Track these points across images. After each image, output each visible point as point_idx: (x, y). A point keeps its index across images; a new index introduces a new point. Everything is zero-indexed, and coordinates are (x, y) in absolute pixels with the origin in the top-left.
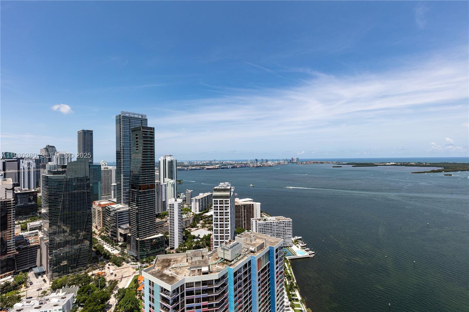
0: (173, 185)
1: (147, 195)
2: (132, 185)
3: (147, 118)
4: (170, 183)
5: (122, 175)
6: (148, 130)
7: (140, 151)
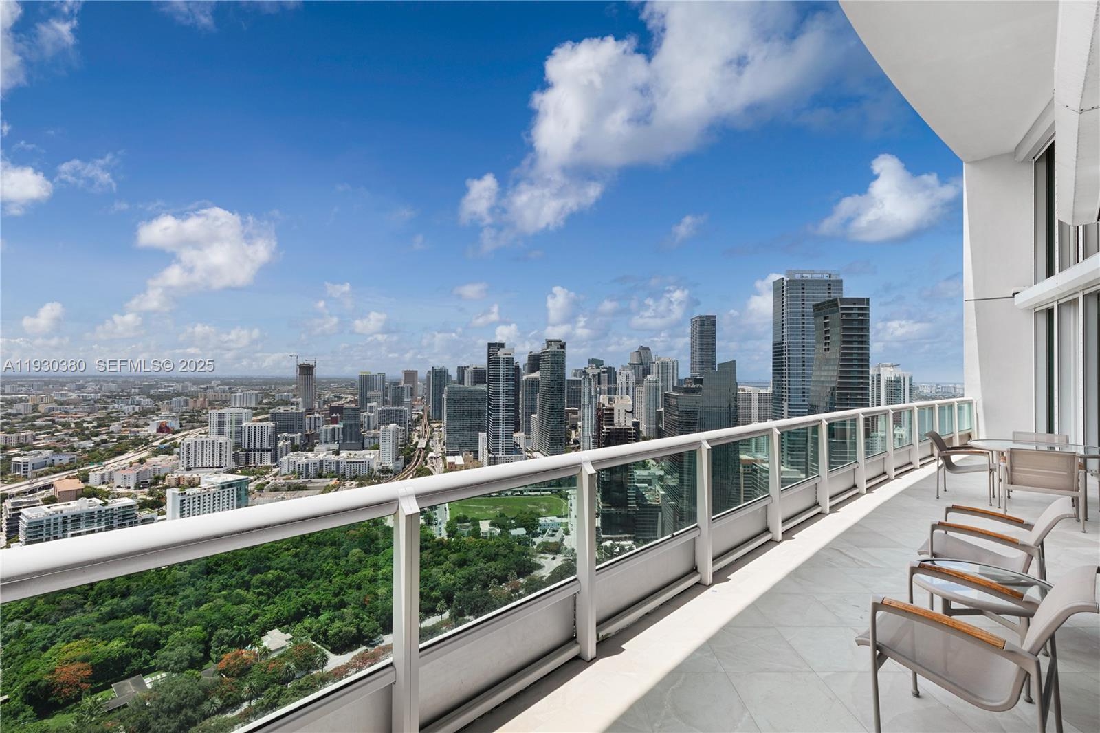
3: (842, 277)
5: (786, 405)
6: (855, 304)
7: (835, 352)
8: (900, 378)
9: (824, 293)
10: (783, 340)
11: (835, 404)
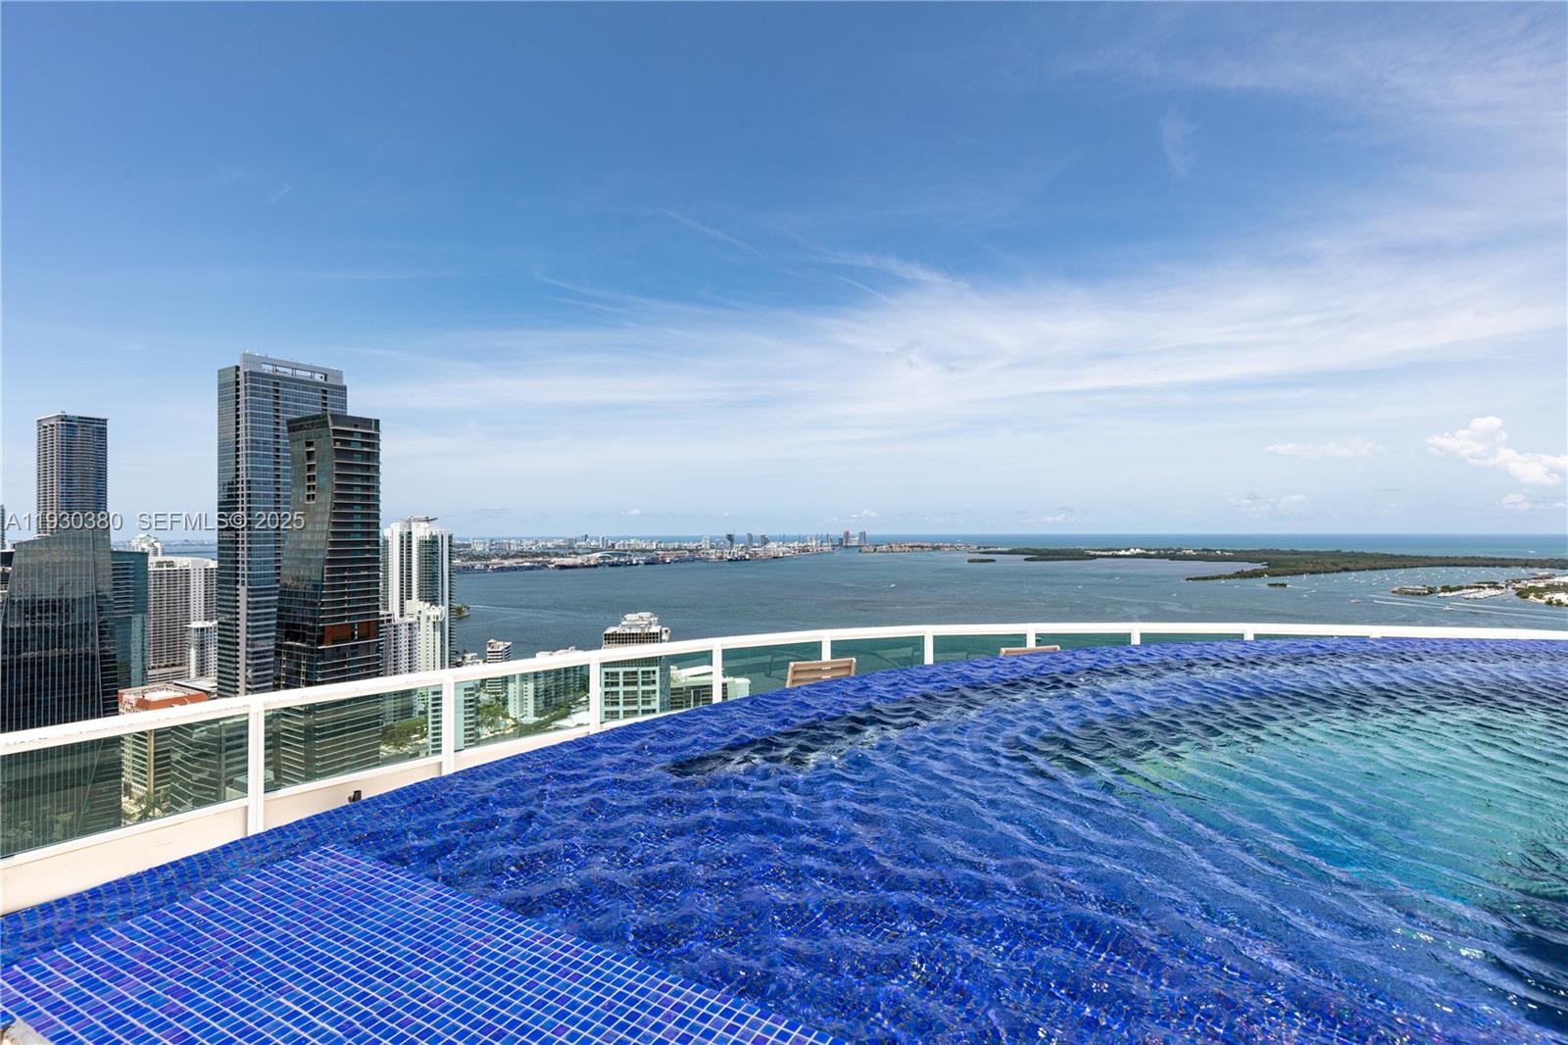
0: (438, 626)
1: (349, 663)
2: (287, 625)
3: (345, 382)
4: (429, 618)
5: (243, 591)
6: (356, 426)
7: (325, 500)
11: (323, 587)
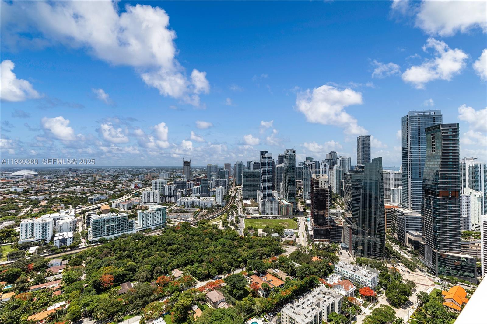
0: (480, 199)
1: (448, 204)
2: (426, 190)
3: (442, 113)
4: (475, 195)
5: (409, 179)
6: (450, 127)
7: (439, 152)
8: (478, 165)
9: (431, 122)
10: (408, 146)
11: (439, 179)
